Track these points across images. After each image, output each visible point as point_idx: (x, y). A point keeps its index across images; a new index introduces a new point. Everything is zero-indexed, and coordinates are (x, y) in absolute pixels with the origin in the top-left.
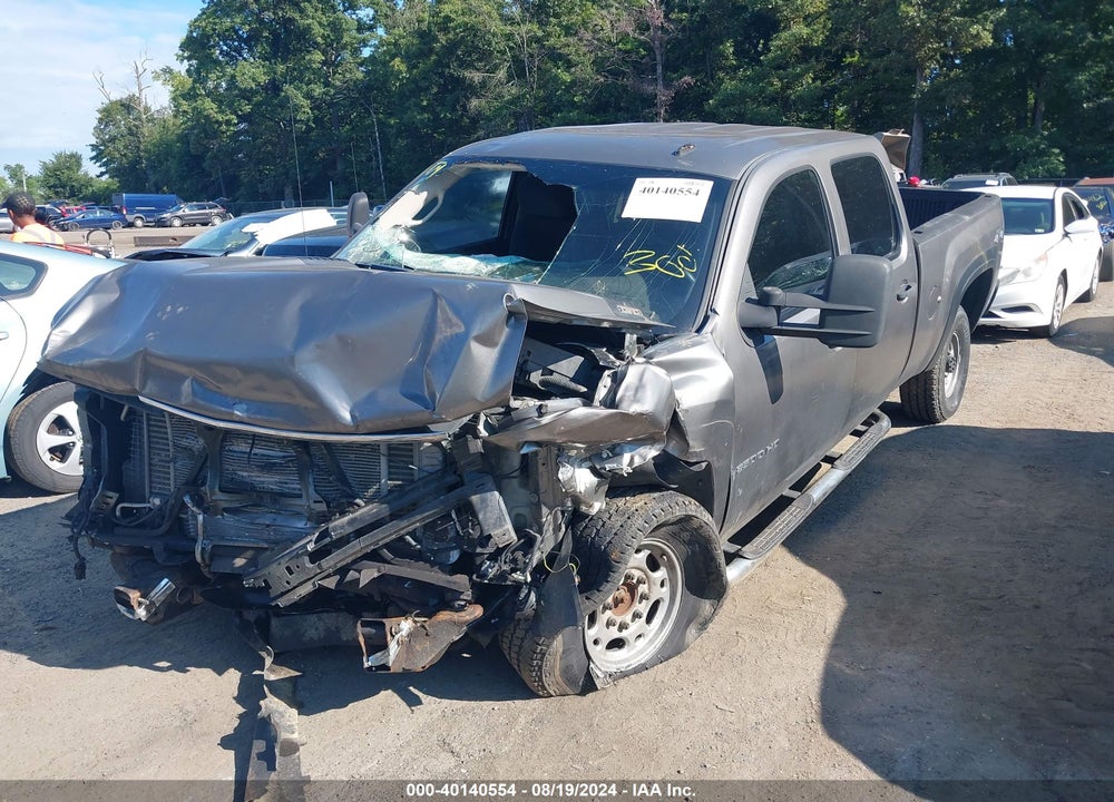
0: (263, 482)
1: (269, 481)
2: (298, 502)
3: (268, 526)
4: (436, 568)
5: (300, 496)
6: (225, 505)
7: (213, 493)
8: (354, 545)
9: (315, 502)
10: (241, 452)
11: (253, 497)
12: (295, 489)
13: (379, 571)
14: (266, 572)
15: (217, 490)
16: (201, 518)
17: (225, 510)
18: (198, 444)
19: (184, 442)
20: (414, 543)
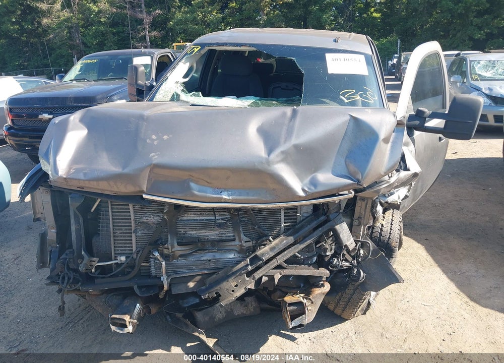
0: (207, 236)
1: (212, 234)
2: (233, 243)
3: (210, 260)
4: (311, 267)
5: (234, 240)
6: (181, 253)
7: (173, 247)
8: (274, 263)
9: (245, 242)
10: (192, 220)
11: (199, 245)
12: (230, 237)
13: (280, 274)
14: (218, 288)
15: (176, 244)
16: (164, 263)
17: (181, 256)
18: (153, 219)
19: (144, 219)
20: (300, 256)
